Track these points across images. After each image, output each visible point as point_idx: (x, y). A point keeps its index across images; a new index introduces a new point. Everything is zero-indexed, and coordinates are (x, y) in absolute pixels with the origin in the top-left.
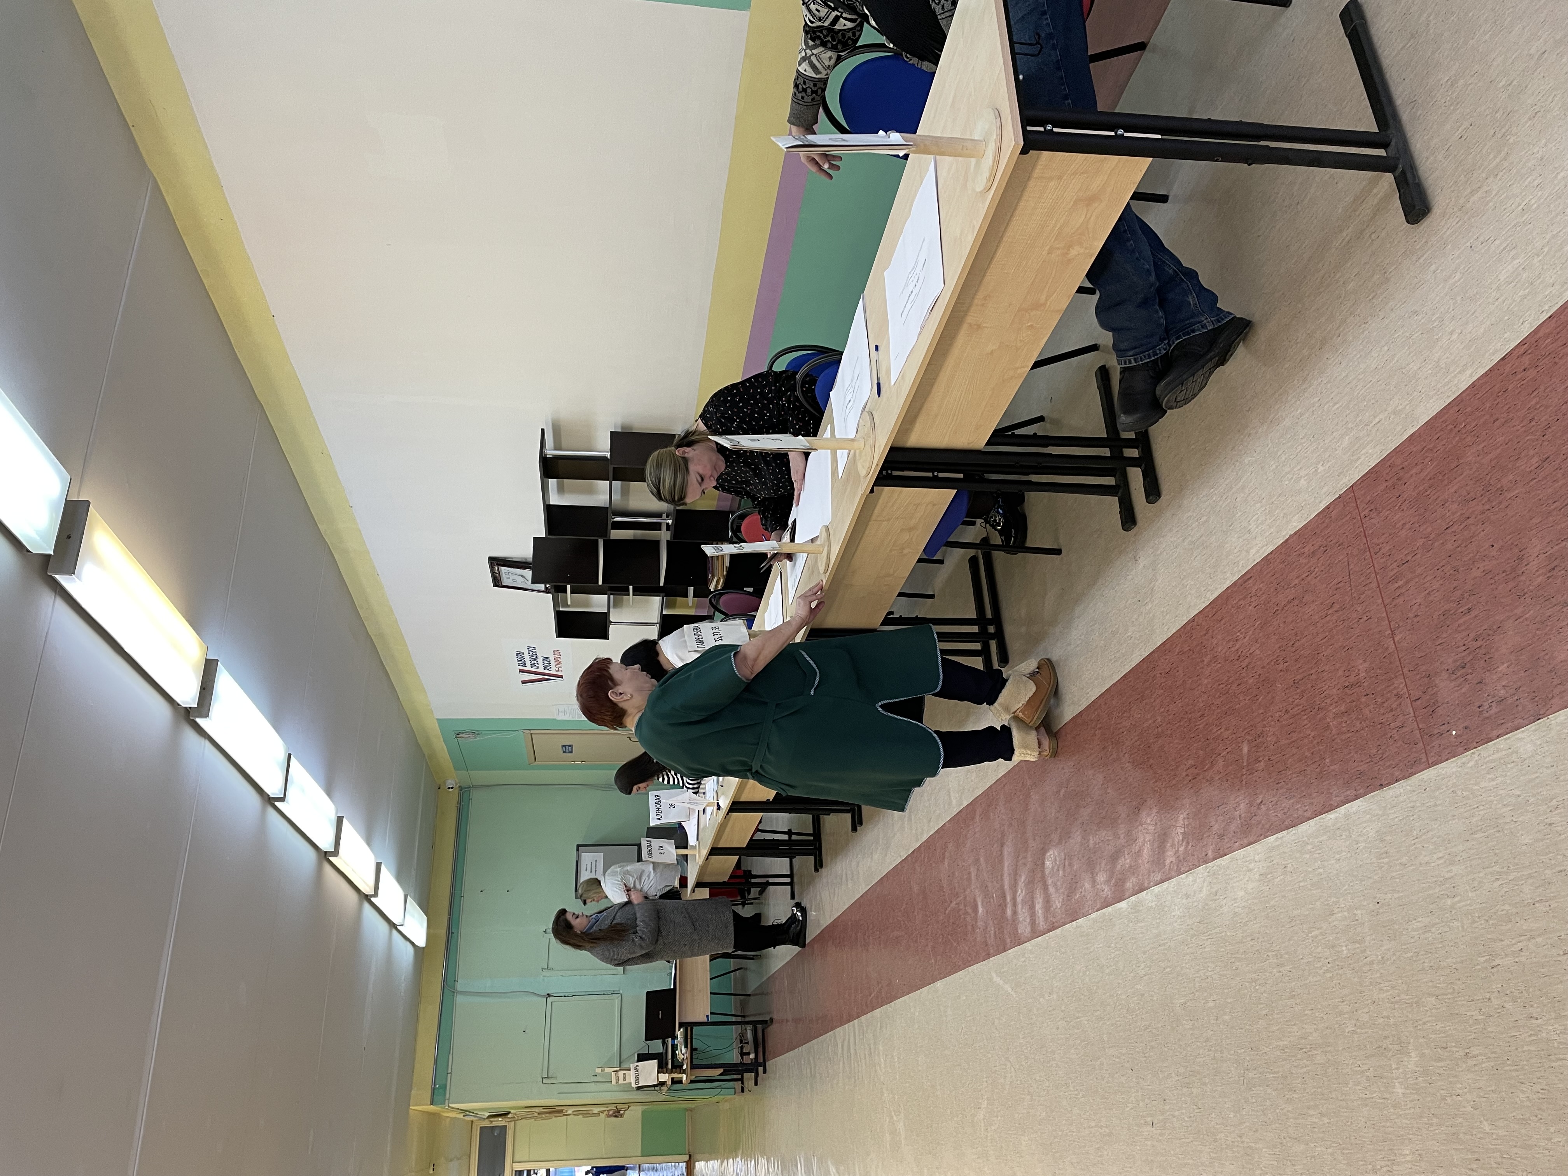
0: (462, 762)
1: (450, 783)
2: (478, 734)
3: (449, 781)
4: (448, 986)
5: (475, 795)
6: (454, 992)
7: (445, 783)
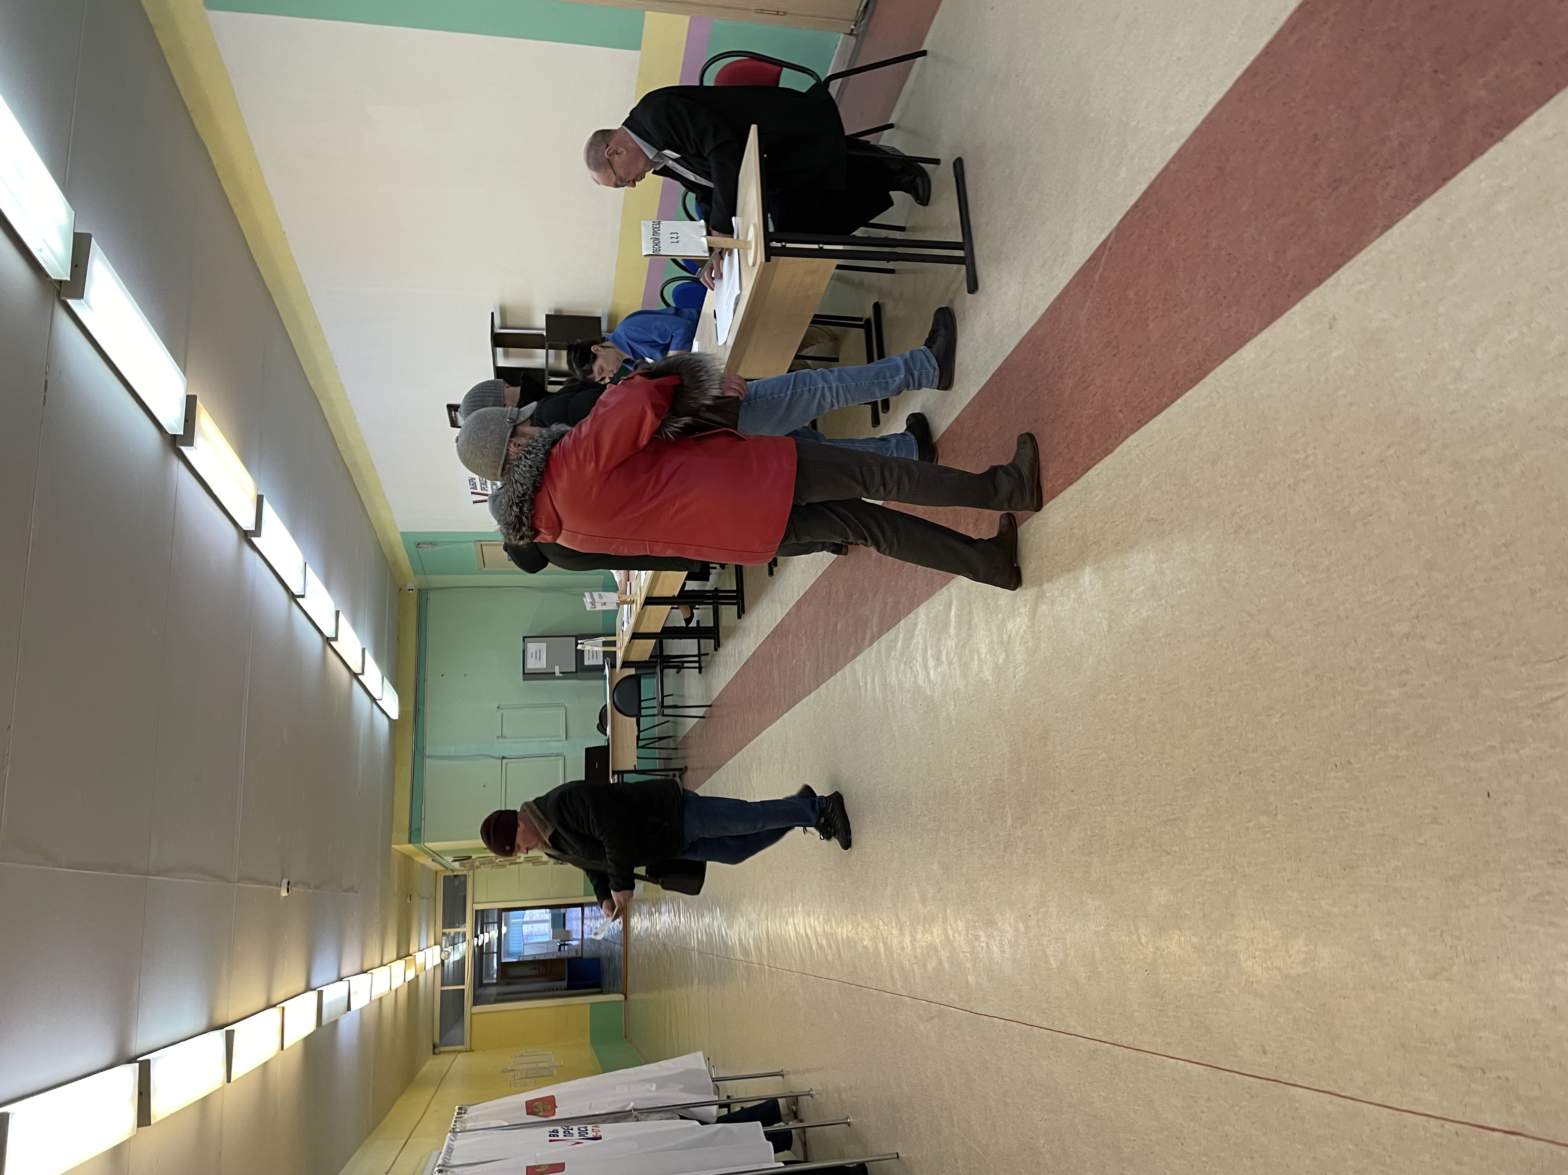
0: (420, 568)
1: (410, 585)
2: (435, 545)
3: (409, 585)
4: (419, 752)
5: (432, 595)
6: (423, 756)
7: (405, 585)
